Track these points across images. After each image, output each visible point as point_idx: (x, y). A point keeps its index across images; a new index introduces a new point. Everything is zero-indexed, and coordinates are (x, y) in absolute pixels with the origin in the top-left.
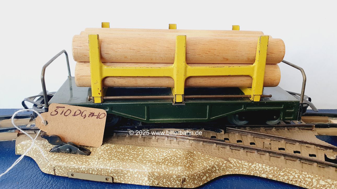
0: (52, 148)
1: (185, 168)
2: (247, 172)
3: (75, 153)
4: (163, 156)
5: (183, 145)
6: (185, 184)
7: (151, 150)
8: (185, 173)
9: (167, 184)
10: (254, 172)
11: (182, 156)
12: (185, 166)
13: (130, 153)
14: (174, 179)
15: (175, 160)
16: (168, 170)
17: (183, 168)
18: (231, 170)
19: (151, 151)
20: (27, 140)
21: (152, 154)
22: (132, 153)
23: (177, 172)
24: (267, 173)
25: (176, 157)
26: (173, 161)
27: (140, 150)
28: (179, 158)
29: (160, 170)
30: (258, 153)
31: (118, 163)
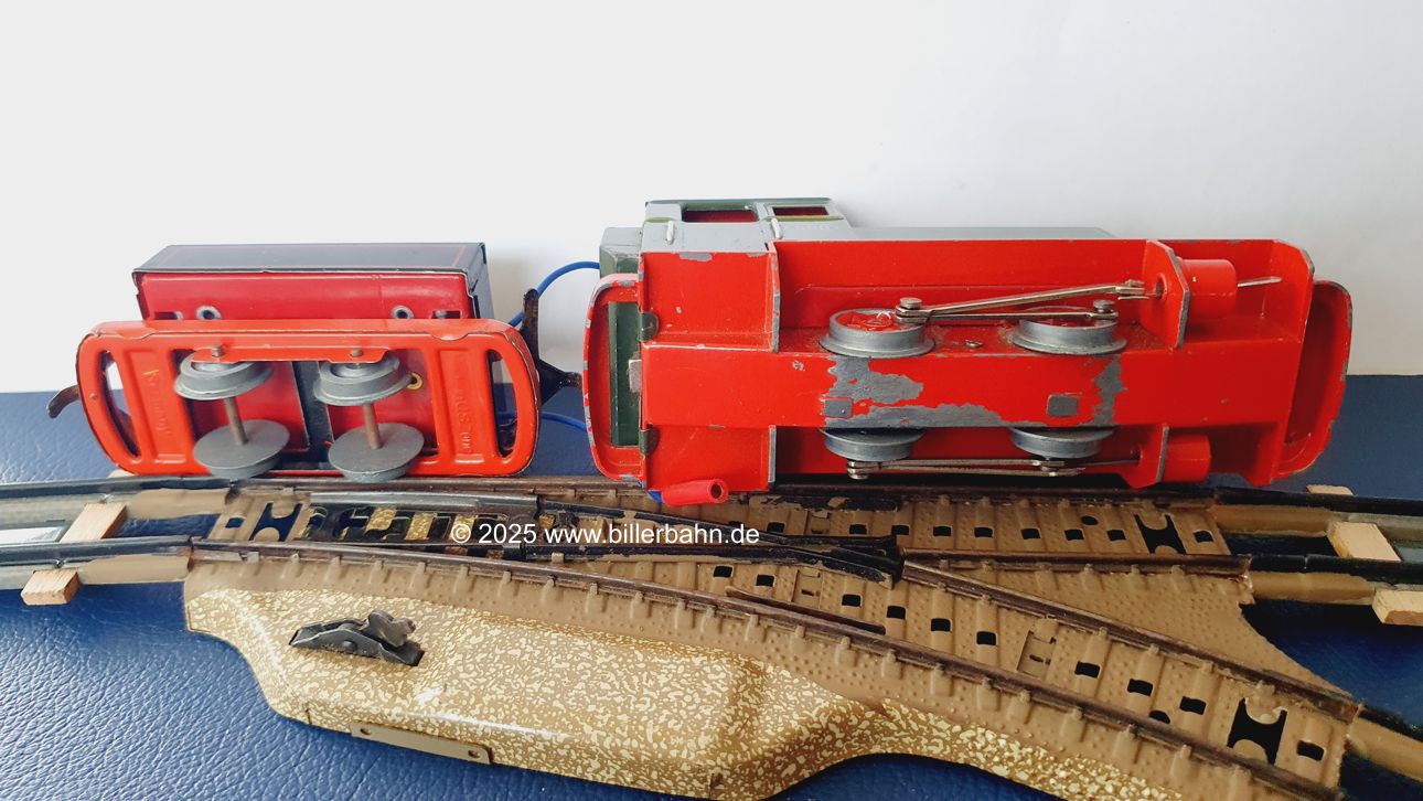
0: (298, 627)
1: (722, 743)
2: (945, 753)
3: (371, 657)
4: (657, 684)
5: (736, 634)
6: (721, 792)
7: (620, 660)
8: (719, 761)
9: (662, 784)
10: (967, 754)
11: (720, 691)
12: (723, 733)
13: (546, 668)
14: (684, 774)
15: (694, 707)
16: (664, 746)
17: (715, 741)
18: (891, 743)
19: (620, 664)
20: (220, 588)
21: (620, 673)
22: (557, 666)
23: (693, 756)
24: (1011, 764)
25: (699, 692)
26: (685, 709)
27: (585, 654)
28: (708, 697)
29: (639, 741)
30: (993, 688)
31: (507, 706)
